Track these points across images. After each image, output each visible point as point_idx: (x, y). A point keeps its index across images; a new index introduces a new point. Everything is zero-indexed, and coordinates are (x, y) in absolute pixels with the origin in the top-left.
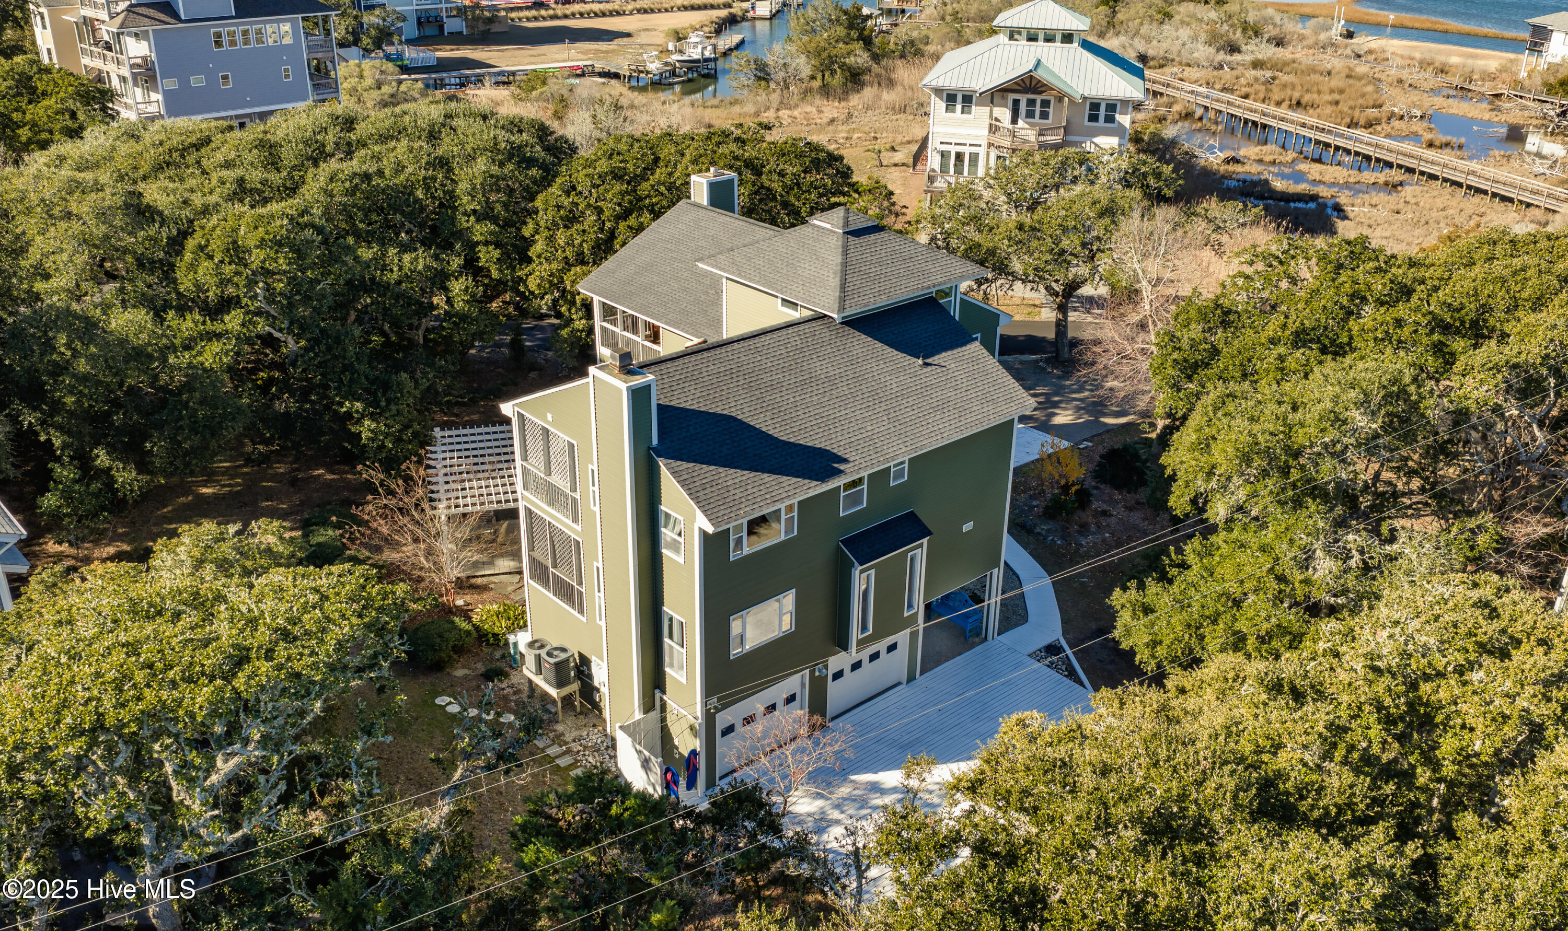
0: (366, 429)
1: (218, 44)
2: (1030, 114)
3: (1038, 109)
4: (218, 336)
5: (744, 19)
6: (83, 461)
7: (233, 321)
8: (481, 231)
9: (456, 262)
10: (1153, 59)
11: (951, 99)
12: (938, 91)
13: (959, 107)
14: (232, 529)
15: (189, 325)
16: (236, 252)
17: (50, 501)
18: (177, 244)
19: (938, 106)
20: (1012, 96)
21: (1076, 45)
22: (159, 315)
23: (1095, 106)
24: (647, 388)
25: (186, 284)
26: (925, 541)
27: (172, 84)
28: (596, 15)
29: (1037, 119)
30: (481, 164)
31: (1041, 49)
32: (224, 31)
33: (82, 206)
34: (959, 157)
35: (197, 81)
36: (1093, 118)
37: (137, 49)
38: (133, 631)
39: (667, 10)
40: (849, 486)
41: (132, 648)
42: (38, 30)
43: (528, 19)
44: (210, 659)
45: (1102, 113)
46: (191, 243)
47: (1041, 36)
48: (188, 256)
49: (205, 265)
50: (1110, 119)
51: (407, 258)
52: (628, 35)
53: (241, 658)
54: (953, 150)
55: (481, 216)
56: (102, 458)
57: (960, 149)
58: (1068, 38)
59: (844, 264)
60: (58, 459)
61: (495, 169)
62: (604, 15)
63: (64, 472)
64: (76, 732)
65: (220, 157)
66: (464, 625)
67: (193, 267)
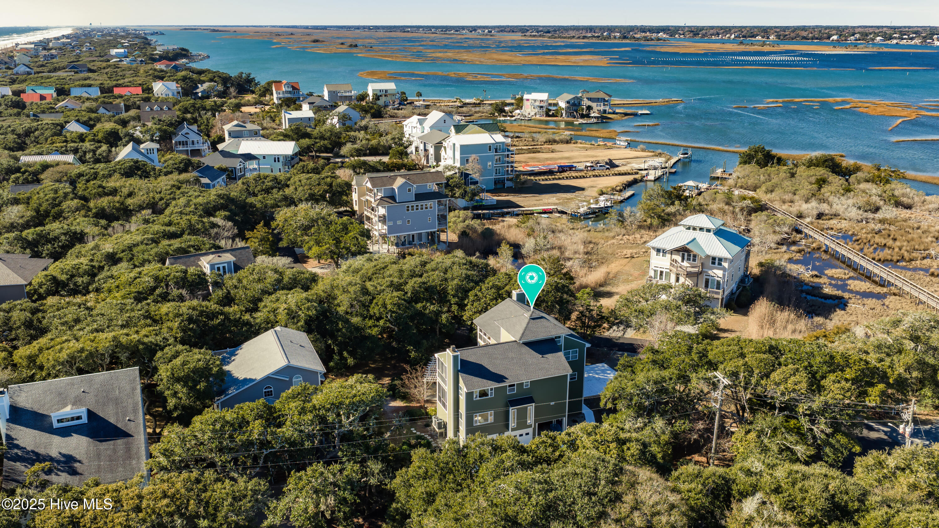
0: (413, 354)
1: (408, 210)
2: (689, 259)
3: (692, 258)
4: (377, 326)
5: (641, 181)
6: (341, 354)
7: (381, 322)
8: (453, 300)
9: (445, 309)
10: (826, 215)
11: (658, 251)
12: (654, 248)
13: (661, 254)
14: (364, 376)
15: (370, 323)
16: (384, 306)
17: (332, 364)
18: (371, 302)
19: (654, 253)
20: (681, 253)
21: (712, 233)
22: (364, 319)
23: (714, 259)
24: (457, 356)
25: (371, 313)
26: (533, 404)
27: (391, 223)
28: (574, 178)
29: (691, 261)
30: (455, 282)
31: (698, 235)
32: (410, 206)
33: (352, 289)
34: (662, 273)
35: (399, 222)
36: (713, 263)
37: (382, 211)
38: (340, 390)
39: (607, 175)
40: (510, 386)
41: (340, 392)
42: (354, 193)
43: (543, 180)
44: (350, 395)
45: (717, 261)
46: (375, 301)
47: (698, 229)
48: (373, 305)
49: (377, 308)
50: (720, 264)
51: (432, 306)
52: (583, 189)
53: (355, 396)
54: (659, 270)
55: (454, 296)
56: (345, 354)
57: (662, 270)
58: (708, 231)
59: (526, 328)
60: (335, 354)
61: (460, 283)
62: (577, 178)
63: (336, 357)
64: (329, 403)
65: (388, 273)
66: (423, 411)
67: (373, 308)
